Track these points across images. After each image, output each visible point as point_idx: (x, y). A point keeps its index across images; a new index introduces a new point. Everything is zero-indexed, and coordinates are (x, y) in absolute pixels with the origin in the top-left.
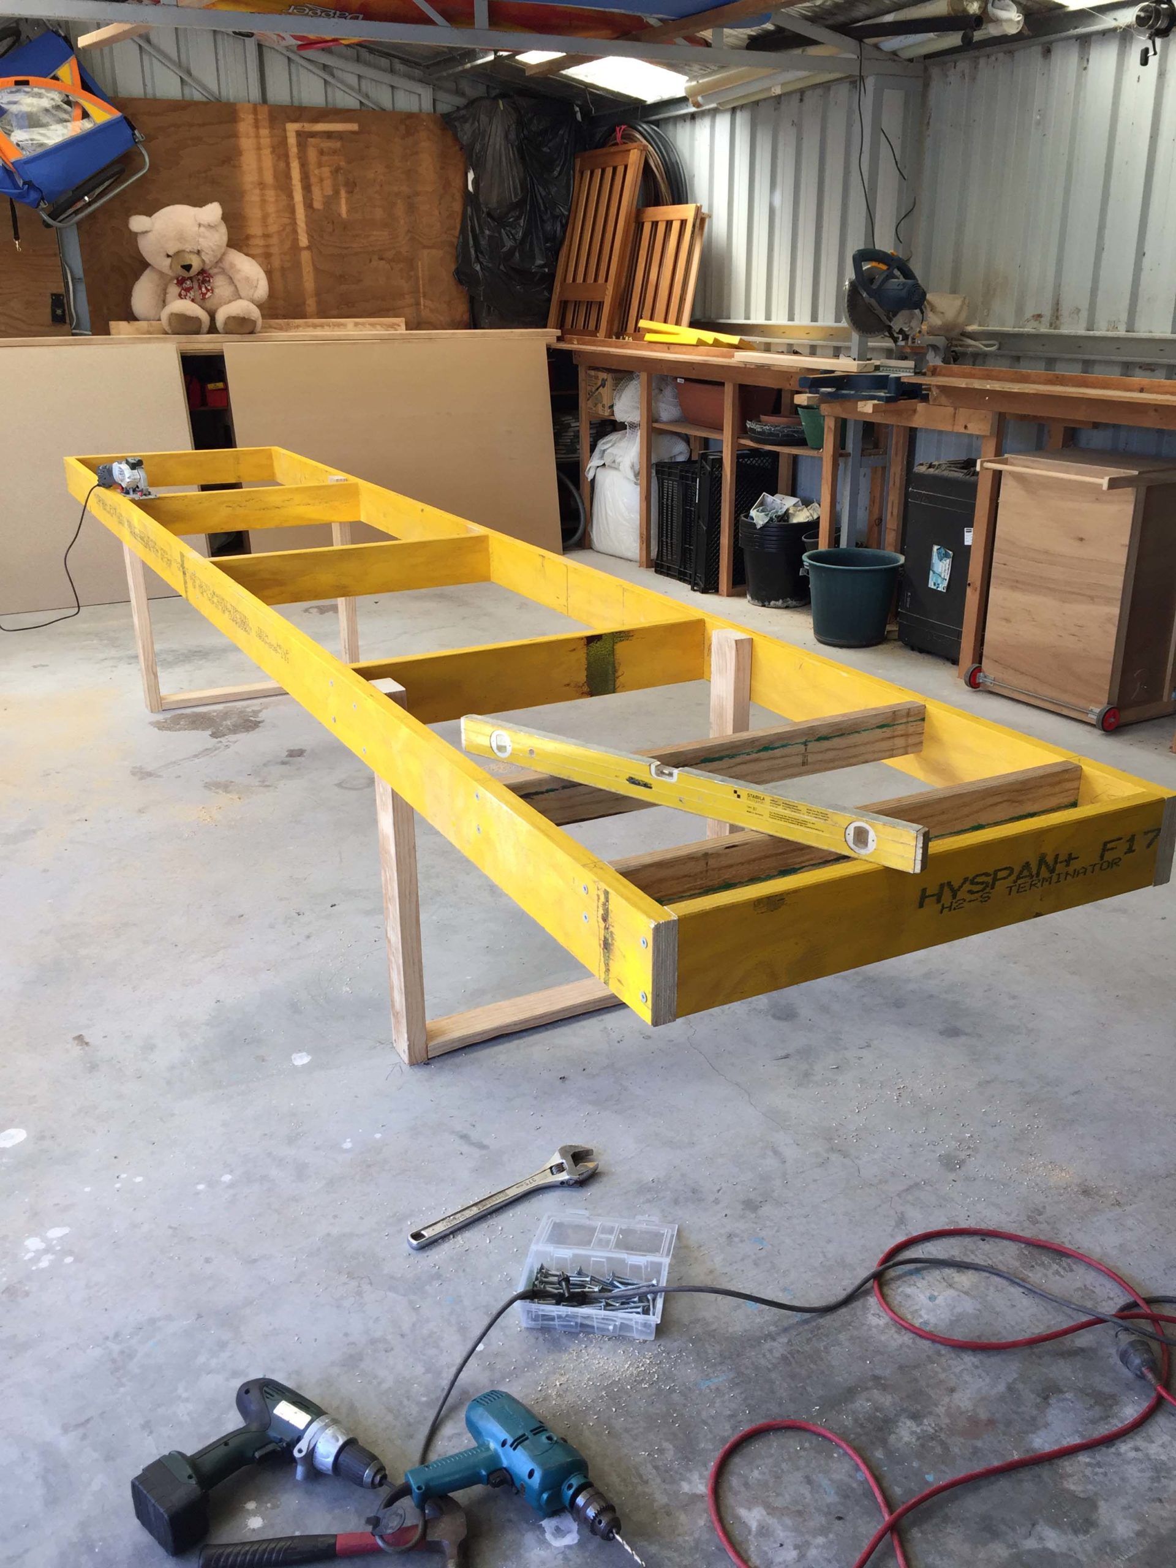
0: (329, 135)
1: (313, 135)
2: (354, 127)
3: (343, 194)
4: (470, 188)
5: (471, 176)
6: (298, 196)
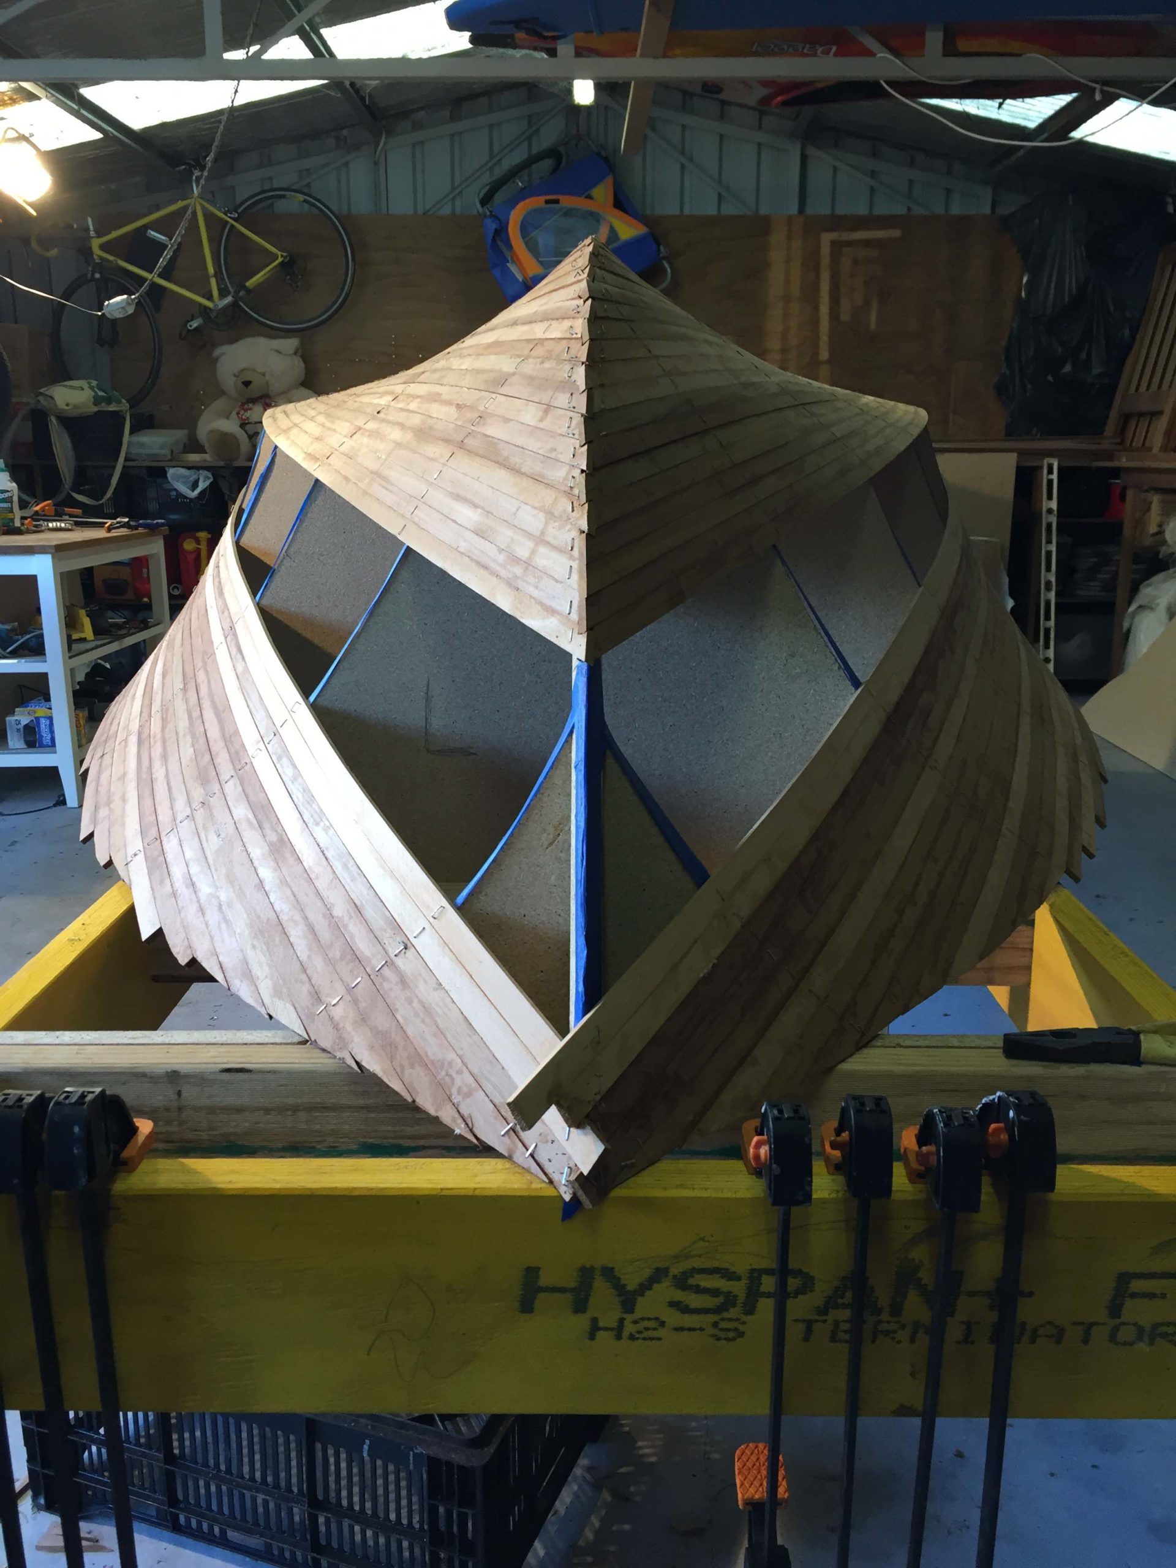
0: (867, 243)
1: (849, 243)
2: (896, 233)
3: (875, 305)
4: (1023, 294)
5: (1025, 279)
6: (825, 309)
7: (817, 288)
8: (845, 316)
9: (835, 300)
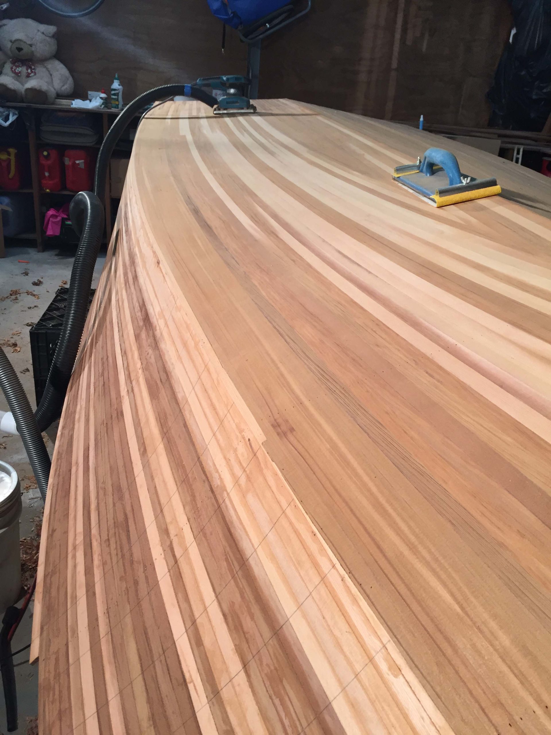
3: (427, 36)
4: (511, 40)
5: (513, 32)
6: (398, 36)
7: (395, 22)
8: (409, 43)
9: (405, 31)
